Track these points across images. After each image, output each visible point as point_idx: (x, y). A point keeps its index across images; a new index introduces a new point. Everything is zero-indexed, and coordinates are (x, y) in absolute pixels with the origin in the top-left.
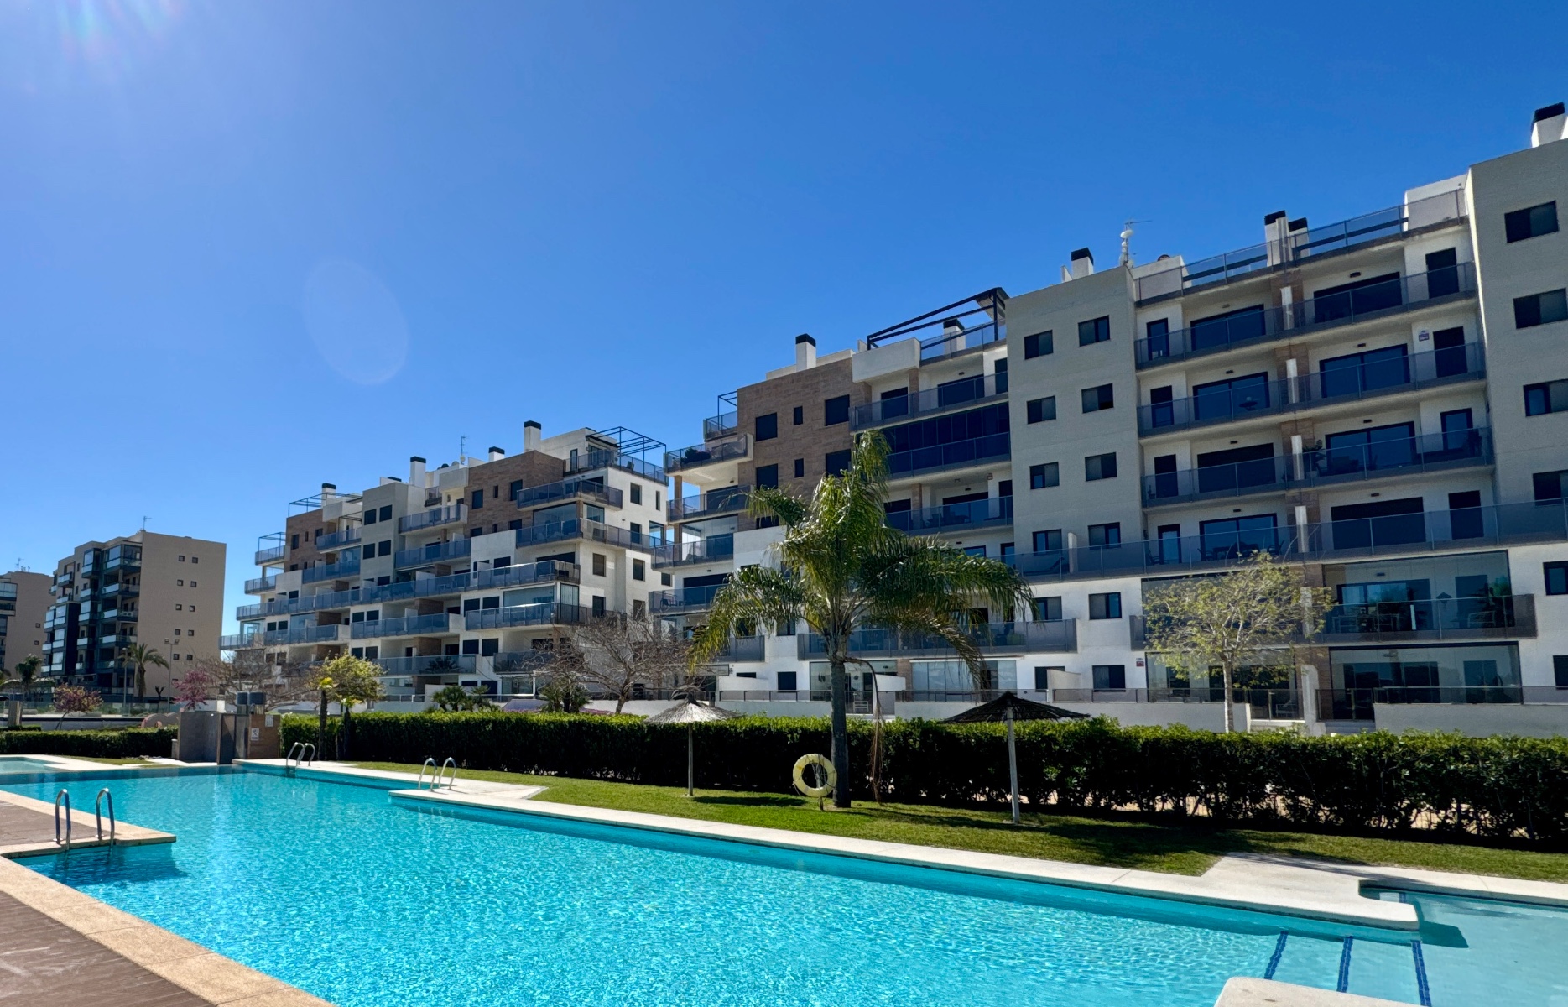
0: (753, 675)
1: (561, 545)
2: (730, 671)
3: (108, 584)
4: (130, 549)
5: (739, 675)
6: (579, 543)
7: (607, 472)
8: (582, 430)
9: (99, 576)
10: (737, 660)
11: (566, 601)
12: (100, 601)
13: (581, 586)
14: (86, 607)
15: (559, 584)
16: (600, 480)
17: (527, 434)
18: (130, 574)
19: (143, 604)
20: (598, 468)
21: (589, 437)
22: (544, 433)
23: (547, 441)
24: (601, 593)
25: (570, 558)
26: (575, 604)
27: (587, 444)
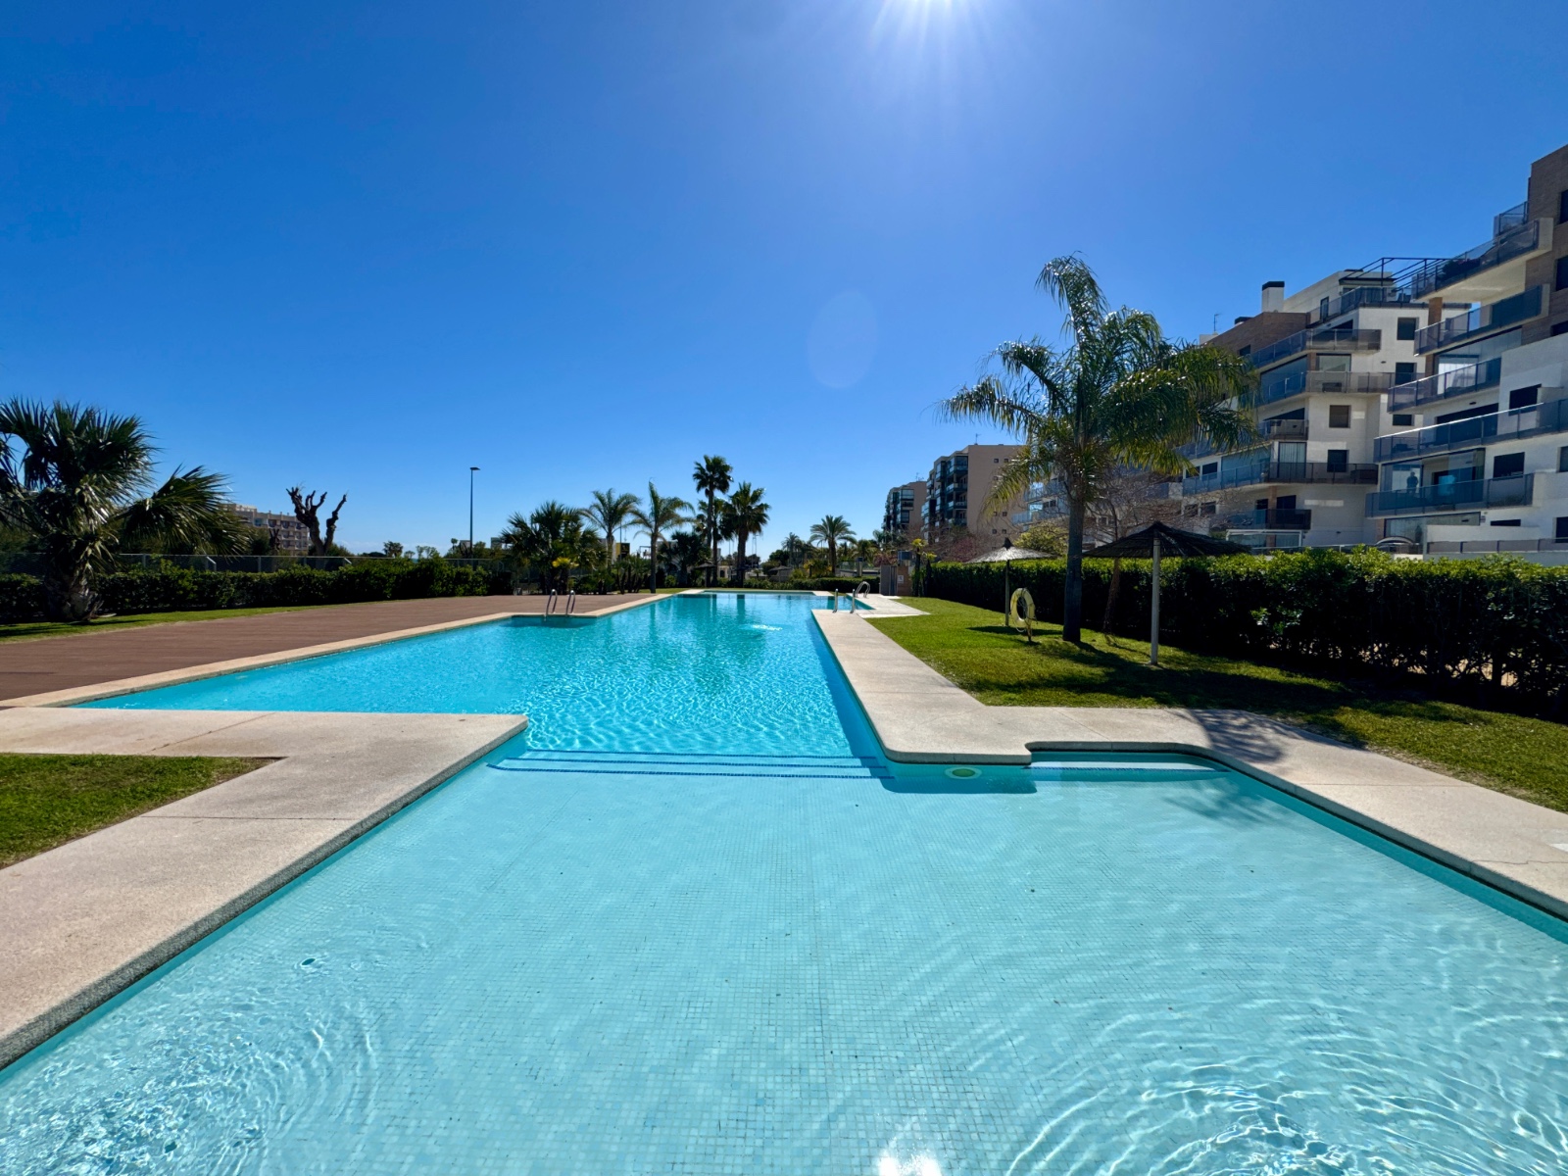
0: (1516, 523)
1: (1287, 403)
2: (1481, 520)
3: (949, 484)
4: (961, 459)
5: (1494, 523)
6: (1308, 397)
7: (1357, 315)
8: (1336, 274)
9: (945, 479)
10: (1490, 505)
11: (1285, 459)
12: (946, 497)
13: (1309, 442)
14: (939, 501)
15: (1276, 444)
16: (1349, 324)
17: (1265, 298)
18: (961, 476)
19: (970, 496)
20: (1347, 312)
21: (1342, 281)
22: (1287, 291)
23: (1294, 297)
24: (1340, 446)
25: (1300, 414)
26: (1301, 460)
27: (1341, 288)
